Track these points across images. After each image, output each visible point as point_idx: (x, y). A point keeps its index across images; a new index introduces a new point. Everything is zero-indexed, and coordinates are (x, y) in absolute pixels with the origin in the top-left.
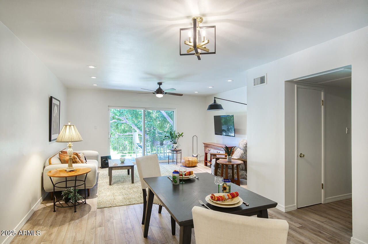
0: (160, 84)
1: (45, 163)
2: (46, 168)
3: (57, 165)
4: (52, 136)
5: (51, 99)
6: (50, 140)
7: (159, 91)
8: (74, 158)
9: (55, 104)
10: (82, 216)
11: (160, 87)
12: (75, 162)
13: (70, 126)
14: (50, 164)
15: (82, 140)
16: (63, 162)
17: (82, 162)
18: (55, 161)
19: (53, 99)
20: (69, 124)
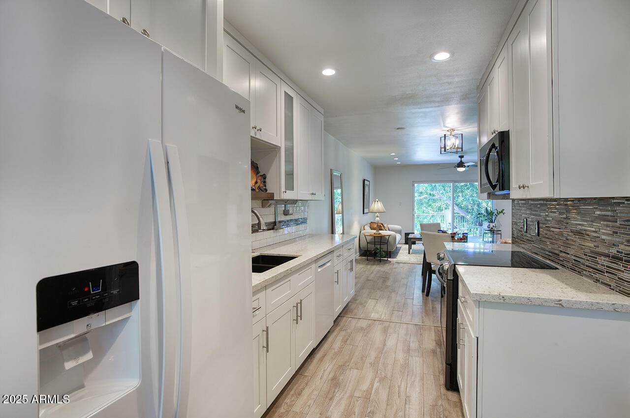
0: (461, 157)
1: (361, 230)
2: (362, 232)
3: (368, 231)
4: (365, 210)
5: (364, 181)
6: (364, 213)
7: (461, 164)
8: (380, 226)
9: (366, 185)
10: (385, 264)
11: (461, 161)
12: (382, 230)
13: (378, 201)
14: (364, 230)
15: (385, 211)
16: (372, 228)
17: (386, 230)
18: (367, 228)
19: (366, 181)
20: (377, 200)
